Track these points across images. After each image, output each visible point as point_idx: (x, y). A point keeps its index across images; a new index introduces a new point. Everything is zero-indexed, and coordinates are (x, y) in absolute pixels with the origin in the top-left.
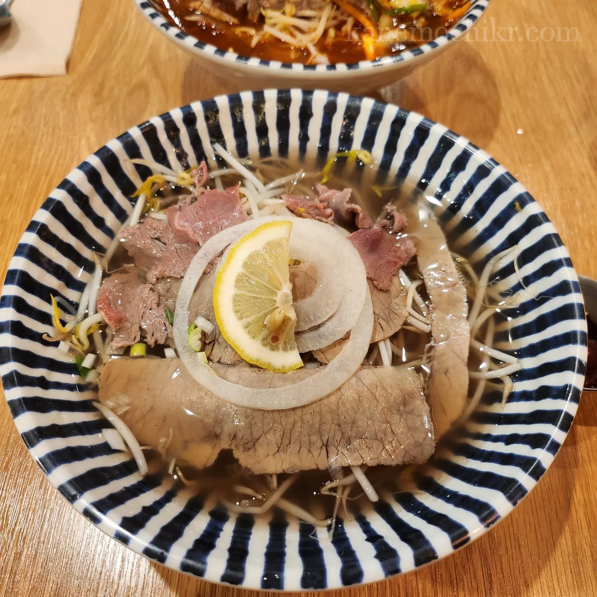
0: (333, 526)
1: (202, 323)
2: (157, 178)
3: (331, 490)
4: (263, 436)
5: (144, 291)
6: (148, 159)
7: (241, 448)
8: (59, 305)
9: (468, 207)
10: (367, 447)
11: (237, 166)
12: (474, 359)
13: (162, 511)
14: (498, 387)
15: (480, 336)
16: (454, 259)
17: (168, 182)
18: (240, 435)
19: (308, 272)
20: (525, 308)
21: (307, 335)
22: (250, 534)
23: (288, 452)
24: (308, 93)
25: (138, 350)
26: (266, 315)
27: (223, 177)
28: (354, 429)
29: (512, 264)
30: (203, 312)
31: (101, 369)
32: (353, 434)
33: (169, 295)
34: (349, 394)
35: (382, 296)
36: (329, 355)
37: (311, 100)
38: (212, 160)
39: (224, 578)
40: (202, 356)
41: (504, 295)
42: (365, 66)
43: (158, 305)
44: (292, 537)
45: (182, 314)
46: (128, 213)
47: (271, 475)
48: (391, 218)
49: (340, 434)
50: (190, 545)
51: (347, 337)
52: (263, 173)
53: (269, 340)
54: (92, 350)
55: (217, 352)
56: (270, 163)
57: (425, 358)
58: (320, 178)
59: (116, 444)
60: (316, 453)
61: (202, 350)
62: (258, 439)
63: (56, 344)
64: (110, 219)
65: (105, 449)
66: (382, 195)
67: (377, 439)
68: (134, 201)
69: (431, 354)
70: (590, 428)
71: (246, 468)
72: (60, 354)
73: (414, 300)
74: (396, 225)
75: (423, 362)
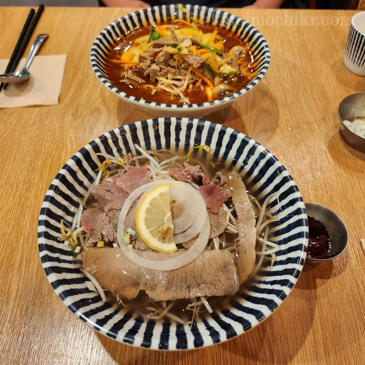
0: (192, 324)
1: (130, 230)
2: (108, 161)
3: (191, 308)
4: (159, 283)
5: (103, 216)
6: (104, 153)
7: (149, 290)
8: (64, 224)
9: (256, 172)
10: (207, 287)
11: (145, 154)
12: (259, 246)
13: (113, 318)
14: (270, 258)
16: (250, 198)
17: (113, 163)
18: (149, 283)
19: (179, 206)
20: (283, 221)
21: (179, 236)
22: (154, 328)
23: (171, 290)
24: (179, 119)
25: (100, 244)
27: (139, 159)
28: (202, 279)
29: (277, 199)
30: (131, 225)
31: (83, 253)
32: (201, 282)
33: (115, 218)
34: (199, 263)
35: (214, 216)
36: (189, 245)
37: (181, 122)
38: (134, 152)
39: (142, 345)
40: (130, 246)
41: (273, 215)
42: (206, 105)
43: (110, 223)
45: (121, 227)
46: (94, 178)
47: (163, 302)
48: (219, 178)
49: (195, 282)
50: (127, 331)
51: (197, 236)
52: (158, 157)
53: (161, 238)
54: (79, 244)
55: (138, 244)
56: (161, 152)
57: (235, 245)
58: (186, 159)
59: (91, 288)
60: (184, 291)
61: (131, 243)
62: (157, 285)
63: (63, 242)
64: (86, 182)
65: (87, 290)
66: (215, 167)
67: (212, 284)
68: (97, 173)
69: (238, 243)
71: (152, 298)
72: (64, 246)
73: (230, 218)
74: (222, 182)
75: (234, 247)
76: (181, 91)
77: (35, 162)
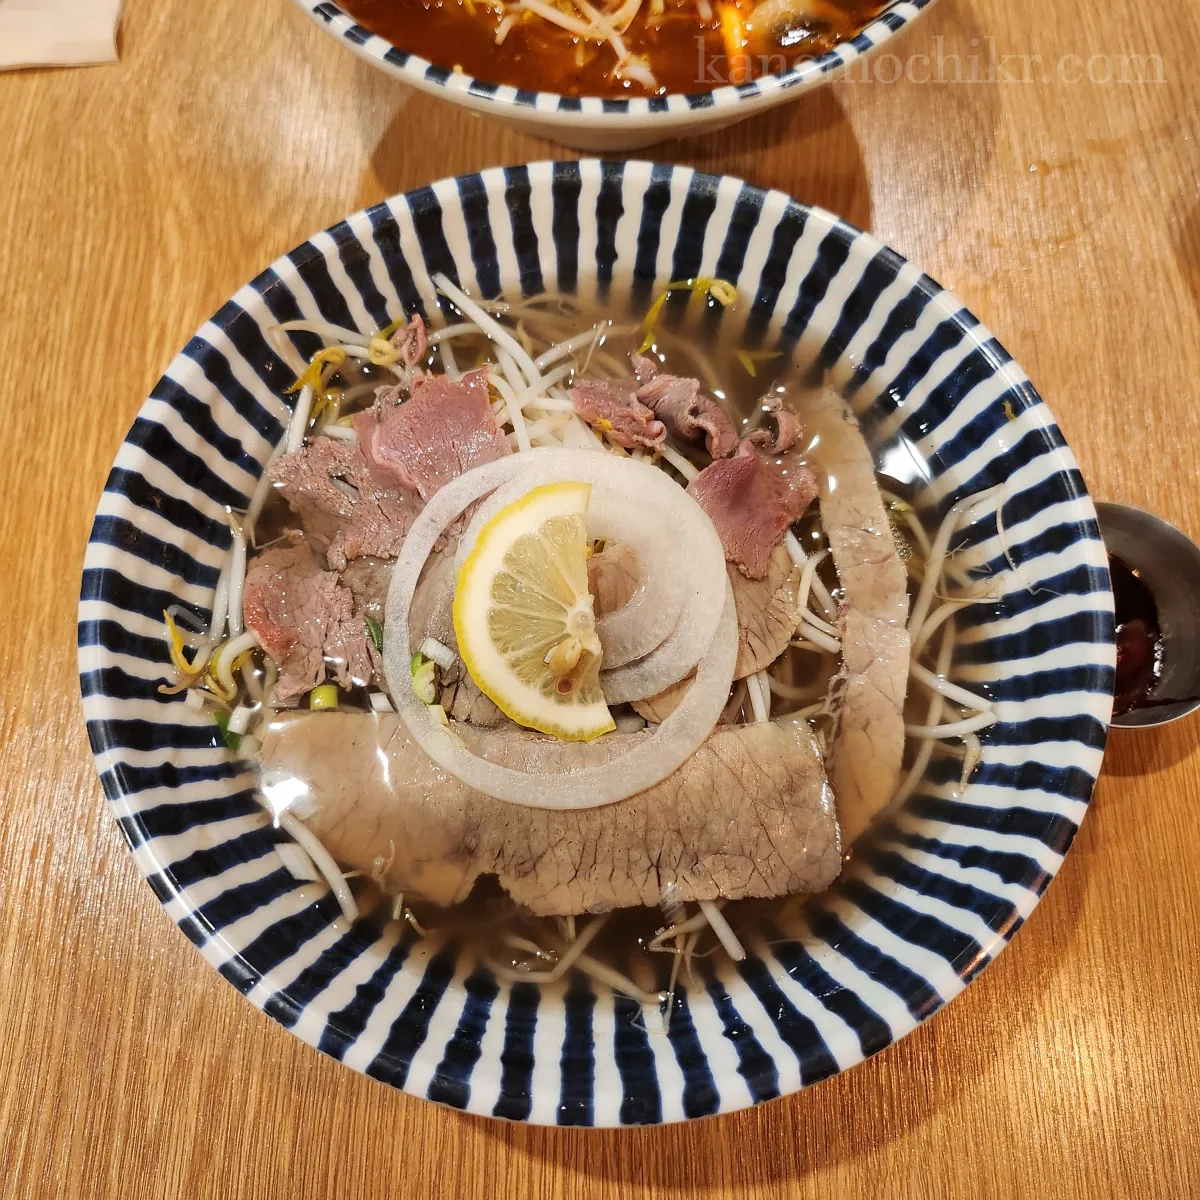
0: (670, 1004)
1: (432, 648)
2: (333, 353)
3: (665, 943)
4: (549, 852)
5: (323, 586)
6: (313, 319)
7: (513, 872)
8: (179, 620)
10: (726, 868)
11: (480, 317)
12: (917, 702)
13: (389, 991)
14: (956, 751)
15: (927, 657)
16: (888, 505)
17: (353, 358)
18: (509, 850)
19: (622, 564)
20: (1014, 604)
21: (620, 676)
22: (535, 1020)
23: (593, 878)
24: (612, 166)
25: (323, 698)
26: (549, 646)
27: (455, 341)
28: (705, 837)
29: (993, 516)
30: (431, 625)
31: (261, 734)
32: (704, 847)
33: (372, 591)
34: (694, 777)
35: (753, 589)
36: (659, 707)
37: (620, 183)
38: (434, 308)
39: (499, 1110)
40: (438, 711)
41: (975, 574)
42: (726, 99)
43: (353, 613)
44: (604, 1025)
45: (397, 630)
46: (282, 423)
47: (565, 918)
48: (770, 422)
49: (680, 848)
50: (439, 1056)
51: (692, 675)
52: (531, 331)
53: (555, 686)
54: (243, 699)
55: (465, 704)
56: (541, 306)
57: (828, 700)
58: (640, 338)
59: (300, 870)
60: (639, 879)
61: (437, 701)
62: (541, 856)
63: (181, 696)
64: (251, 440)
65: (283, 882)
66: (758, 373)
67: (743, 854)
68: (291, 401)
69: (840, 694)
70: (1122, 779)
71: (523, 905)
72: (187, 713)
73: (811, 591)
74: (782, 440)
75: (826, 708)
76: (617, 28)
77: (47, 317)
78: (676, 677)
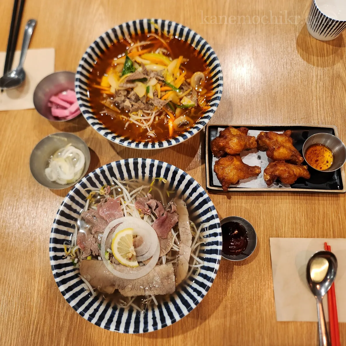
0: (145, 312)
1: (109, 250)
2: (93, 192)
4: (127, 286)
7: (121, 289)
8: (66, 244)
10: (156, 289)
11: (120, 184)
13: (99, 310)
16: (190, 223)
17: (96, 193)
18: (120, 285)
19: (140, 240)
20: (209, 244)
21: (140, 257)
22: (123, 315)
23: (134, 290)
24: (144, 159)
25: (89, 258)
26: (127, 253)
28: (153, 285)
29: (207, 227)
31: (80, 263)
34: (151, 274)
35: (164, 241)
36: (146, 262)
37: (145, 163)
38: (112, 183)
41: (204, 237)
43: (96, 243)
44: (134, 316)
45: (103, 246)
46: (84, 205)
48: (171, 207)
50: (106, 322)
51: (152, 257)
52: (129, 187)
53: (128, 259)
54: (77, 257)
55: (114, 260)
57: (176, 260)
59: (86, 288)
60: (142, 291)
61: (109, 260)
63: (66, 258)
64: (78, 208)
65: (82, 290)
68: (86, 201)
69: (178, 259)
71: (122, 295)
72: (67, 261)
73: (175, 240)
74: (172, 211)
76: (148, 125)
78: (149, 258)
